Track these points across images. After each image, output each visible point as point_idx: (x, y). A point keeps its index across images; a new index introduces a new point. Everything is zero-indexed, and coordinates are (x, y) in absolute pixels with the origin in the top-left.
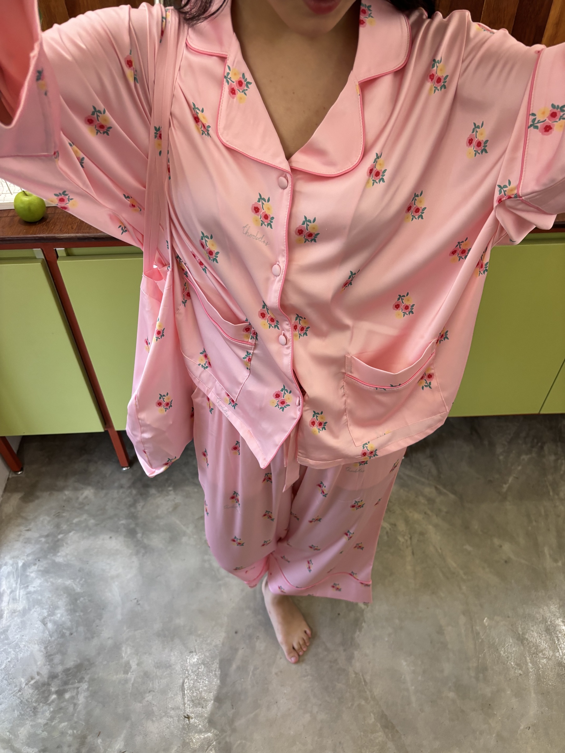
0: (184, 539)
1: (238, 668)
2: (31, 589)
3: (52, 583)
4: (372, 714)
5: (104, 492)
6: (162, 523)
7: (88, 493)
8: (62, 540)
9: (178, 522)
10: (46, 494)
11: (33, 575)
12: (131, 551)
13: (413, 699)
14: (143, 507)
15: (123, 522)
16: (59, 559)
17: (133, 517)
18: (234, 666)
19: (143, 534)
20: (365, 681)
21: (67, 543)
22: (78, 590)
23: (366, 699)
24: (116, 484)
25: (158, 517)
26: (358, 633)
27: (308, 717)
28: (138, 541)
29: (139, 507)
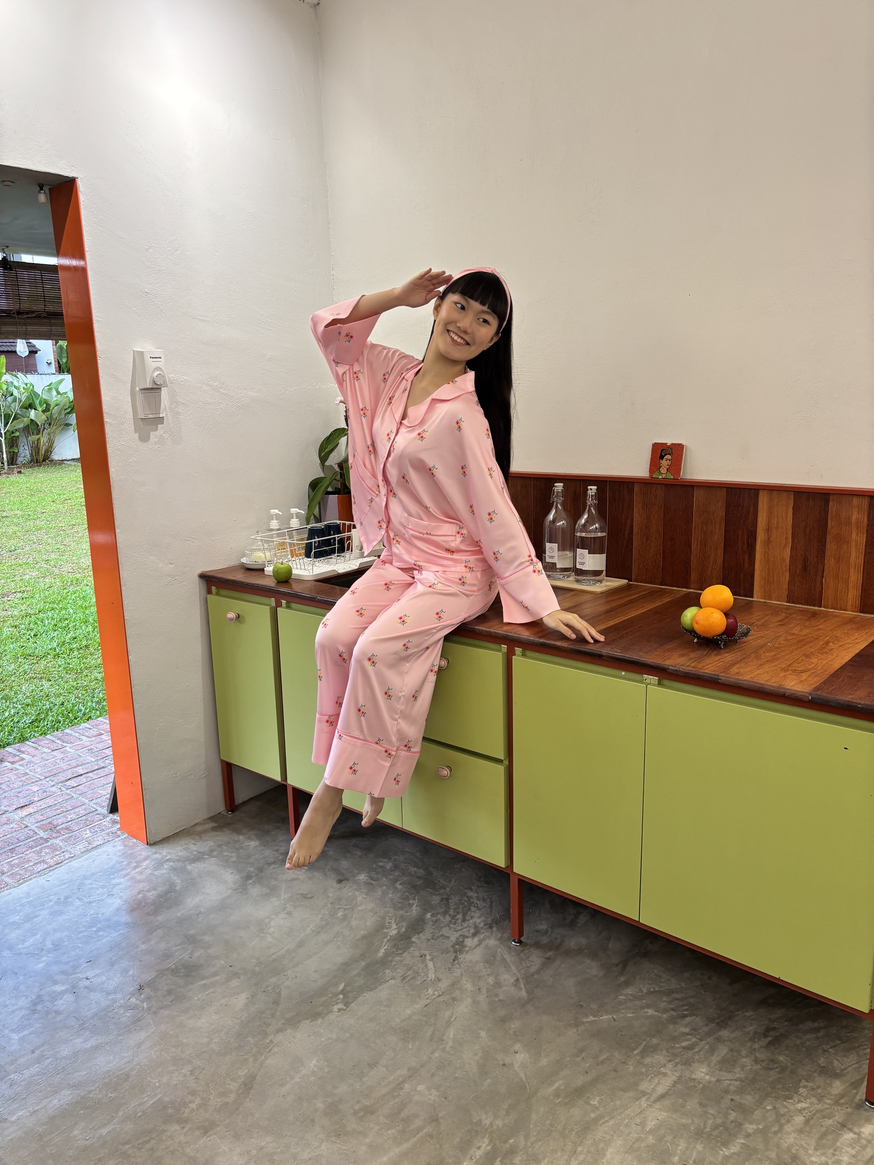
0: (274, 900)
1: (205, 984)
2: (156, 873)
3: (170, 877)
4: (247, 1071)
5: (264, 848)
6: (273, 883)
7: (253, 843)
8: (205, 859)
9: (283, 888)
10: (229, 832)
11: (166, 867)
12: (233, 886)
13: (289, 1086)
14: (274, 868)
15: (251, 869)
16: (189, 867)
17: (261, 870)
18: (203, 982)
19: (254, 882)
20: (271, 1050)
21: (204, 862)
22: (178, 888)
23: (256, 1060)
24: (275, 848)
25: (276, 879)
26: (308, 1021)
27: (206, 1040)
28: (246, 884)
29: (271, 867)
